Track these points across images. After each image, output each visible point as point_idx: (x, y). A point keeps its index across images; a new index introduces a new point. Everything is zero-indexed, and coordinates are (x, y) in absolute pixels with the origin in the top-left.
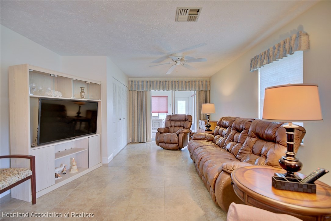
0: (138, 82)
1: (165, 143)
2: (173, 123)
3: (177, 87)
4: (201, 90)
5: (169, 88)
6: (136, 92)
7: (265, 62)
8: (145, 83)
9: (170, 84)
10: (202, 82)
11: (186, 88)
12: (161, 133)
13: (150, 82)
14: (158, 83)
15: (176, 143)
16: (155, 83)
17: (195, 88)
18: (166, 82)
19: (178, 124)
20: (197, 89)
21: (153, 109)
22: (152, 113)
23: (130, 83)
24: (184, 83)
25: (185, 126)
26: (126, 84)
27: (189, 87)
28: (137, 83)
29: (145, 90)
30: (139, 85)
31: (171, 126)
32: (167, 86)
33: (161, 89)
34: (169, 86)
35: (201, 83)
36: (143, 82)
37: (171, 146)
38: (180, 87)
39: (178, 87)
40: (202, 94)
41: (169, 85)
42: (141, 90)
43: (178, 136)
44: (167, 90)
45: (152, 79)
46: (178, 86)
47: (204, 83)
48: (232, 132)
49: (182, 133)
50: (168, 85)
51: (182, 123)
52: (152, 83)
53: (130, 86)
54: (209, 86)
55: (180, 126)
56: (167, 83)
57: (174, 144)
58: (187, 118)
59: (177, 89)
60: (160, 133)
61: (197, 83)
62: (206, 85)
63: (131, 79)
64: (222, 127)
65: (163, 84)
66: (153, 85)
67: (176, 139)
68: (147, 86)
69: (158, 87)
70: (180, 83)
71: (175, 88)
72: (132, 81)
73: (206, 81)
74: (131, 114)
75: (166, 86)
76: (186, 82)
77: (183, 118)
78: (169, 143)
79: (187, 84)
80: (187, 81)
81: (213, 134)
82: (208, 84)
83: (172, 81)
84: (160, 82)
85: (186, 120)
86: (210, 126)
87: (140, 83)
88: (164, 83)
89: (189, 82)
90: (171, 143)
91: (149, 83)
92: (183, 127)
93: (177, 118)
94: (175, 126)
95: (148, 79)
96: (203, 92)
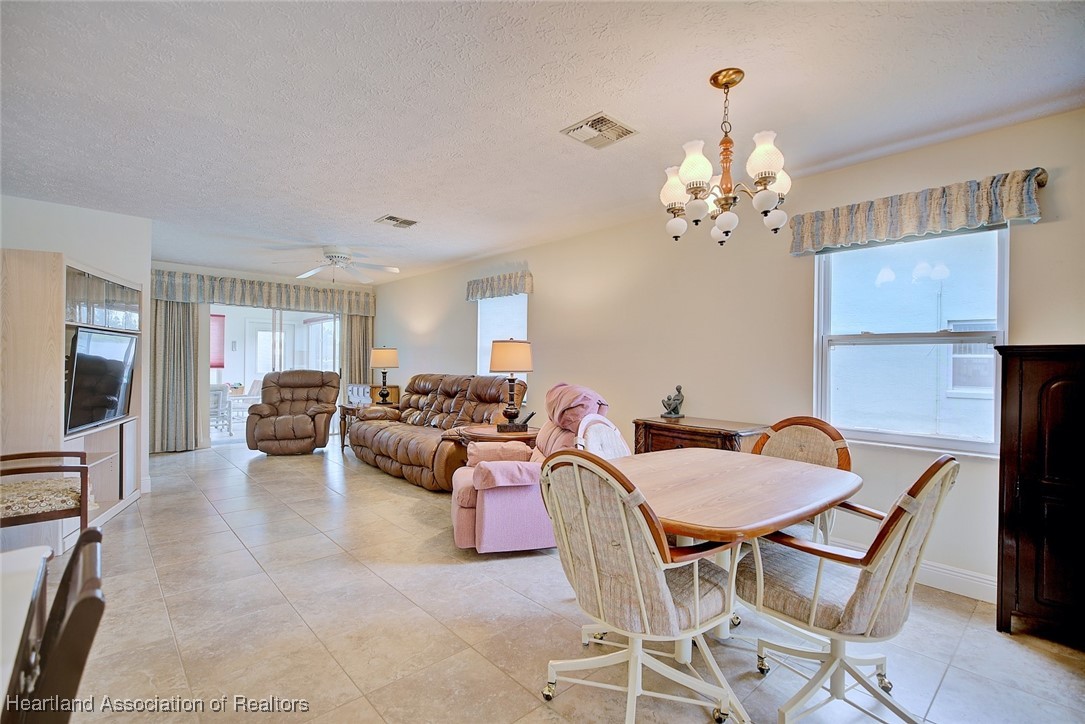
0: (171, 274)
1: (276, 439)
2: (287, 394)
3: (293, 301)
4: (354, 313)
5: (269, 303)
7: (488, 293)
8: (194, 282)
9: (274, 291)
10: (357, 294)
11: (317, 305)
12: (262, 417)
13: (213, 279)
14: (239, 286)
15: (310, 437)
16: (228, 286)
17: (339, 308)
18: (261, 284)
19: (302, 393)
20: (346, 311)
24: (312, 293)
25: (321, 397)
27: (325, 303)
28: (166, 279)
29: (193, 299)
30: (173, 285)
31: (282, 401)
32: (265, 296)
33: (248, 302)
34: (269, 296)
35: (353, 297)
36: (186, 276)
37: (293, 445)
38: (301, 301)
39: (297, 302)
40: (356, 322)
41: (270, 293)
42: (179, 298)
43: (313, 420)
44: (265, 305)
45: (218, 273)
46: (297, 297)
47: (362, 299)
48: (440, 398)
49: (324, 413)
50: (267, 295)
51: (313, 392)
52: (217, 284)
54: (372, 304)
55: (308, 400)
56: (265, 289)
57: (303, 438)
58: (327, 380)
59: (292, 306)
60: (258, 418)
61: (346, 297)
62: (367, 303)
64: (417, 393)
65: (252, 289)
66: (222, 288)
67: (310, 426)
68: (200, 289)
69: (238, 296)
70: (302, 293)
71: (288, 303)
73: (367, 295)
75: (262, 296)
76: (317, 291)
77: (317, 380)
78: (288, 439)
79: (321, 295)
80: (320, 288)
81: (397, 408)
82: (371, 300)
83: (279, 285)
84: (243, 282)
85: (323, 385)
86: (387, 395)
87: (178, 280)
88: (257, 287)
89: (325, 291)
90: (296, 438)
91: (207, 282)
92: (318, 401)
93: (297, 380)
94: (293, 400)
95: (206, 272)
96: (358, 318)
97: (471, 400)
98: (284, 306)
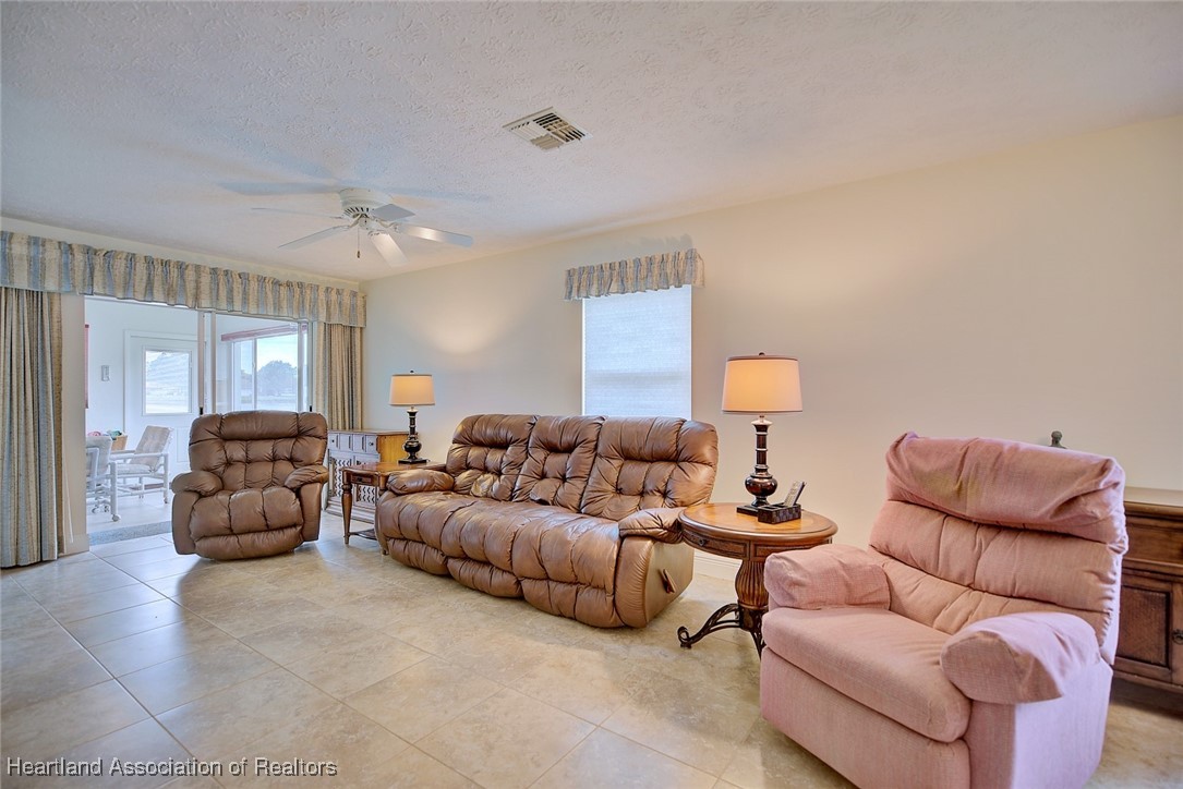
0: (5, 238)
1: (233, 534)
2: (237, 451)
4: (334, 321)
5: (197, 299)
8: (52, 254)
9: (206, 280)
10: (338, 292)
11: (277, 306)
12: (201, 495)
13: (89, 251)
14: (141, 268)
15: (295, 526)
16: (120, 266)
17: (312, 312)
18: (181, 267)
19: (264, 448)
20: (323, 318)
24: (269, 287)
25: (298, 455)
27: (290, 306)
29: (47, 287)
30: (7, 257)
31: (229, 463)
32: (190, 286)
33: (158, 292)
34: (197, 288)
35: (334, 296)
36: (36, 242)
37: (264, 541)
38: (252, 299)
39: (245, 300)
40: (337, 336)
41: (198, 282)
42: (19, 283)
43: (298, 496)
44: (190, 303)
46: (245, 293)
47: (347, 300)
48: (539, 454)
49: (315, 482)
50: (193, 285)
51: (284, 447)
52: (99, 261)
54: (360, 309)
55: (275, 460)
56: (190, 275)
57: (282, 528)
58: (306, 425)
59: (238, 306)
60: (194, 497)
61: (322, 296)
62: (353, 307)
64: (479, 444)
65: (166, 274)
66: (109, 269)
67: (295, 506)
68: (66, 268)
69: (140, 285)
70: (254, 285)
71: (230, 300)
73: (354, 294)
75: (184, 286)
76: (277, 283)
77: (290, 427)
78: (254, 532)
79: (284, 291)
80: (283, 280)
81: (444, 470)
82: (360, 302)
83: (214, 271)
84: (150, 262)
85: (299, 434)
86: (418, 448)
87: (20, 250)
88: (174, 273)
89: (289, 285)
90: (269, 529)
91: (79, 257)
92: (295, 461)
93: (253, 428)
94: (248, 462)
95: (76, 238)
96: (340, 328)
97: (609, 458)
98: (224, 305)
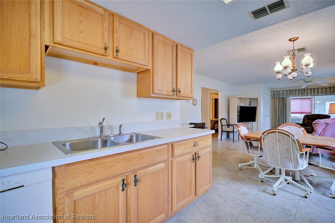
2: (310, 121)
3: (316, 93)
5: (307, 94)
6: (278, 99)
8: (285, 92)
9: (309, 91)
11: (326, 93)
14: (297, 91)
16: (294, 92)
21: (292, 110)
22: (292, 113)
23: (273, 93)
24: (324, 89)
26: (269, 94)
27: (330, 92)
28: (278, 92)
29: (285, 96)
30: (280, 94)
33: (300, 95)
36: (283, 91)
38: (320, 92)
39: (318, 93)
41: (307, 91)
42: (281, 97)
44: (306, 96)
45: (291, 89)
52: (291, 92)
53: (273, 95)
63: (273, 90)
66: (292, 93)
68: (287, 94)
69: (297, 94)
70: (320, 90)
71: (314, 93)
72: (274, 92)
74: (273, 113)
75: (305, 93)
76: (326, 88)
77: (320, 117)
79: (328, 89)
80: (328, 87)
83: (311, 89)
84: (299, 90)
87: (281, 92)
88: (303, 91)
89: (330, 88)
91: (288, 92)
93: (314, 117)
95: (288, 89)
98: (313, 95)
